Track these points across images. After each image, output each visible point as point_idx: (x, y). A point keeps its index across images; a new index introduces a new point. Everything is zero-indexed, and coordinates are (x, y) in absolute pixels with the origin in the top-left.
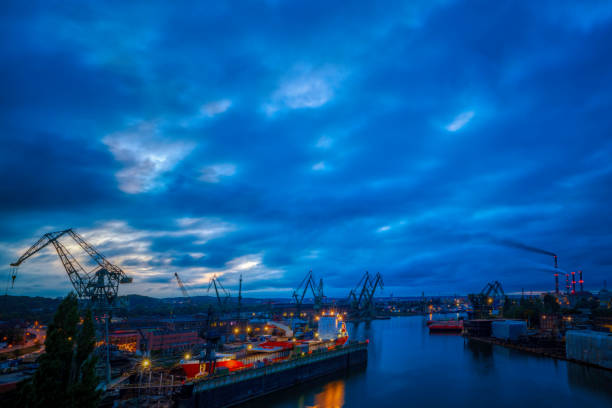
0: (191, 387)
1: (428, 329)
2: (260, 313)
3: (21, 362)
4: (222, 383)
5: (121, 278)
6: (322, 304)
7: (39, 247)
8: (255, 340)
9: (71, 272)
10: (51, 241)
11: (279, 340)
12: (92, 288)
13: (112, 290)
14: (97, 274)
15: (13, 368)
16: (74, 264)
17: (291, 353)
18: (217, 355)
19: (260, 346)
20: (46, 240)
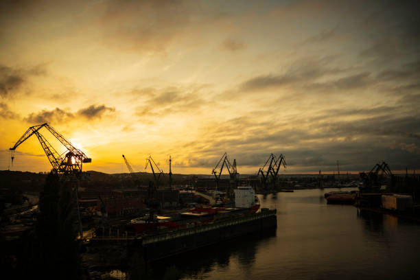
0: (141, 241)
1: (326, 201)
2: (187, 186)
3: (22, 217)
4: (163, 239)
5: (83, 159)
6: (235, 181)
7: (27, 135)
8: (186, 207)
9: (49, 155)
10: (34, 132)
11: (205, 207)
12: (64, 166)
13: (77, 168)
14: (67, 156)
15: (18, 221)
16: (50, 148)
17: (215, 217)
18: (159, 217)
19: (190, 211)
20: (31, 132)
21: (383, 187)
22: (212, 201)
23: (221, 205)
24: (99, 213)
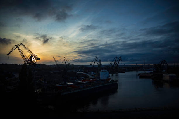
0: (61, 93)
2: (80, 70)
4: (70, 92)
5: (37, 58)
6: (100, 68)
7: (14, 49)
8: (79, 79)
9: (23, 57)
11: (87, 79)
12: (29, 62)
13: (35, 62)
14: (30, 57)
16: (23, 54)
17: (92, 83)
18: (68, 83)
19: (81, 81)
20: (16, 47)
21: (164, 71)
22: (90, 77)
23: (94, 78)
24: (44, 82)
